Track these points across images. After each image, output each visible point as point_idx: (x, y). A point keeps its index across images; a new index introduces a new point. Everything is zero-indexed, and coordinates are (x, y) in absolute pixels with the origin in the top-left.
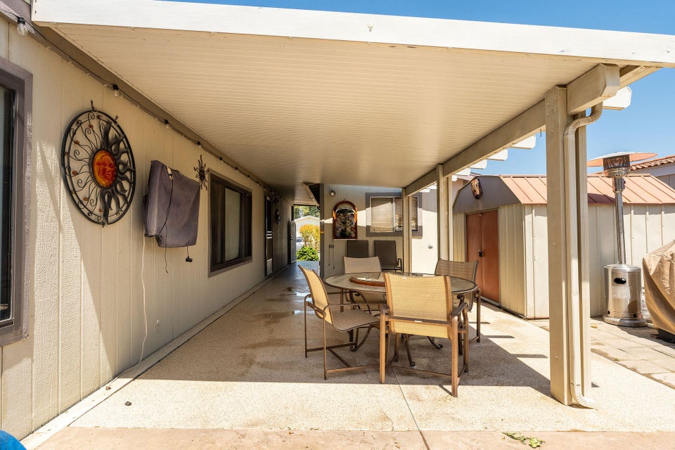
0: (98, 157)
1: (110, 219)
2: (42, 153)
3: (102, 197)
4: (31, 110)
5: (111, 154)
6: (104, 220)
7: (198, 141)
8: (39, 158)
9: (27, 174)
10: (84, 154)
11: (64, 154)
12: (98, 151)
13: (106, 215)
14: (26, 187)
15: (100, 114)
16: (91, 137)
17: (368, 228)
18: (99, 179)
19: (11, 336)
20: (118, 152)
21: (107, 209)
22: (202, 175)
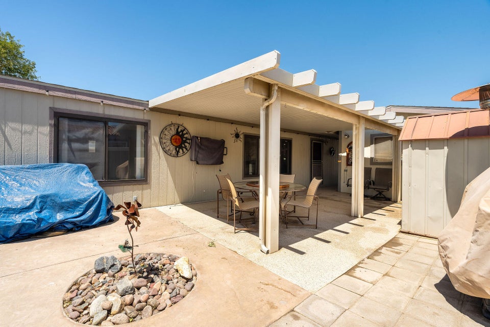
0: (173, 137)
1: (179, 156)
2: (154, 139)
3: (176, 149)
4: (150, 129)
5: (180, 136)
7: (232, 122)
8: (153, 141)
9: (149, 145)
10: (169, 137)
11: (160, 138)
12: (173, 136)
13: (177, 154)
14: (149, 147)
15: (174, 124)
16: (171, 132)
17: (372, 159)
18: (174, 144)
19: (145, 183)
20: (183, 135)
21: (178, 152)
22: (237, 136)
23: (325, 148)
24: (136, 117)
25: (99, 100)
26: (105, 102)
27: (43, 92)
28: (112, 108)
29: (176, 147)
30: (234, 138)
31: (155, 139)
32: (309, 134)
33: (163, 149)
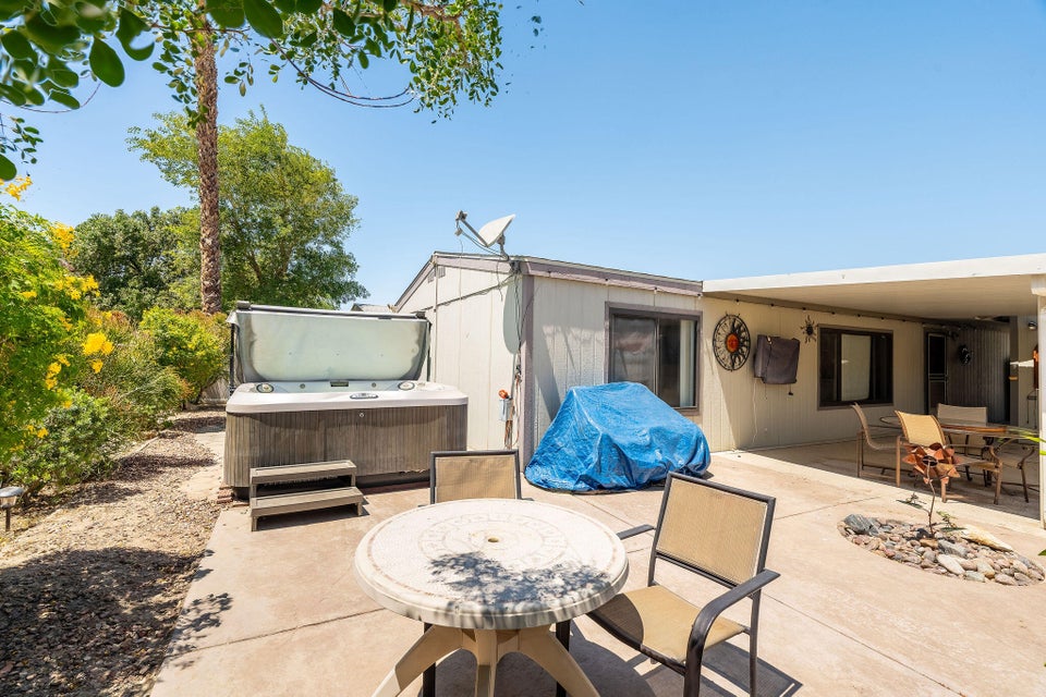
0: (729, 338)
1: (736, 368)
3: (732, 357)
4: (702, 326)
5: (736, 335)
6: (732, 368)
7: (804, 306)
10: (722, 338)
11: (714, 341)
12: (728, 335)
13: (733, 366)
14: (700, 356)
15: (729, 317)
16: (726, 329)
18: (730, 349)
20: (740, 332)
21: (733, 362)
22: (809, 331)
23: (951, 347)
24: (688, 308)
25: (651, 287)
26: (660, 288)
27: (602, 281)
28: (672, 298)
29: (732, 354)
30: (806, 335)
31: (706, 344)
32: (923, 320)
33: (717, 357)
